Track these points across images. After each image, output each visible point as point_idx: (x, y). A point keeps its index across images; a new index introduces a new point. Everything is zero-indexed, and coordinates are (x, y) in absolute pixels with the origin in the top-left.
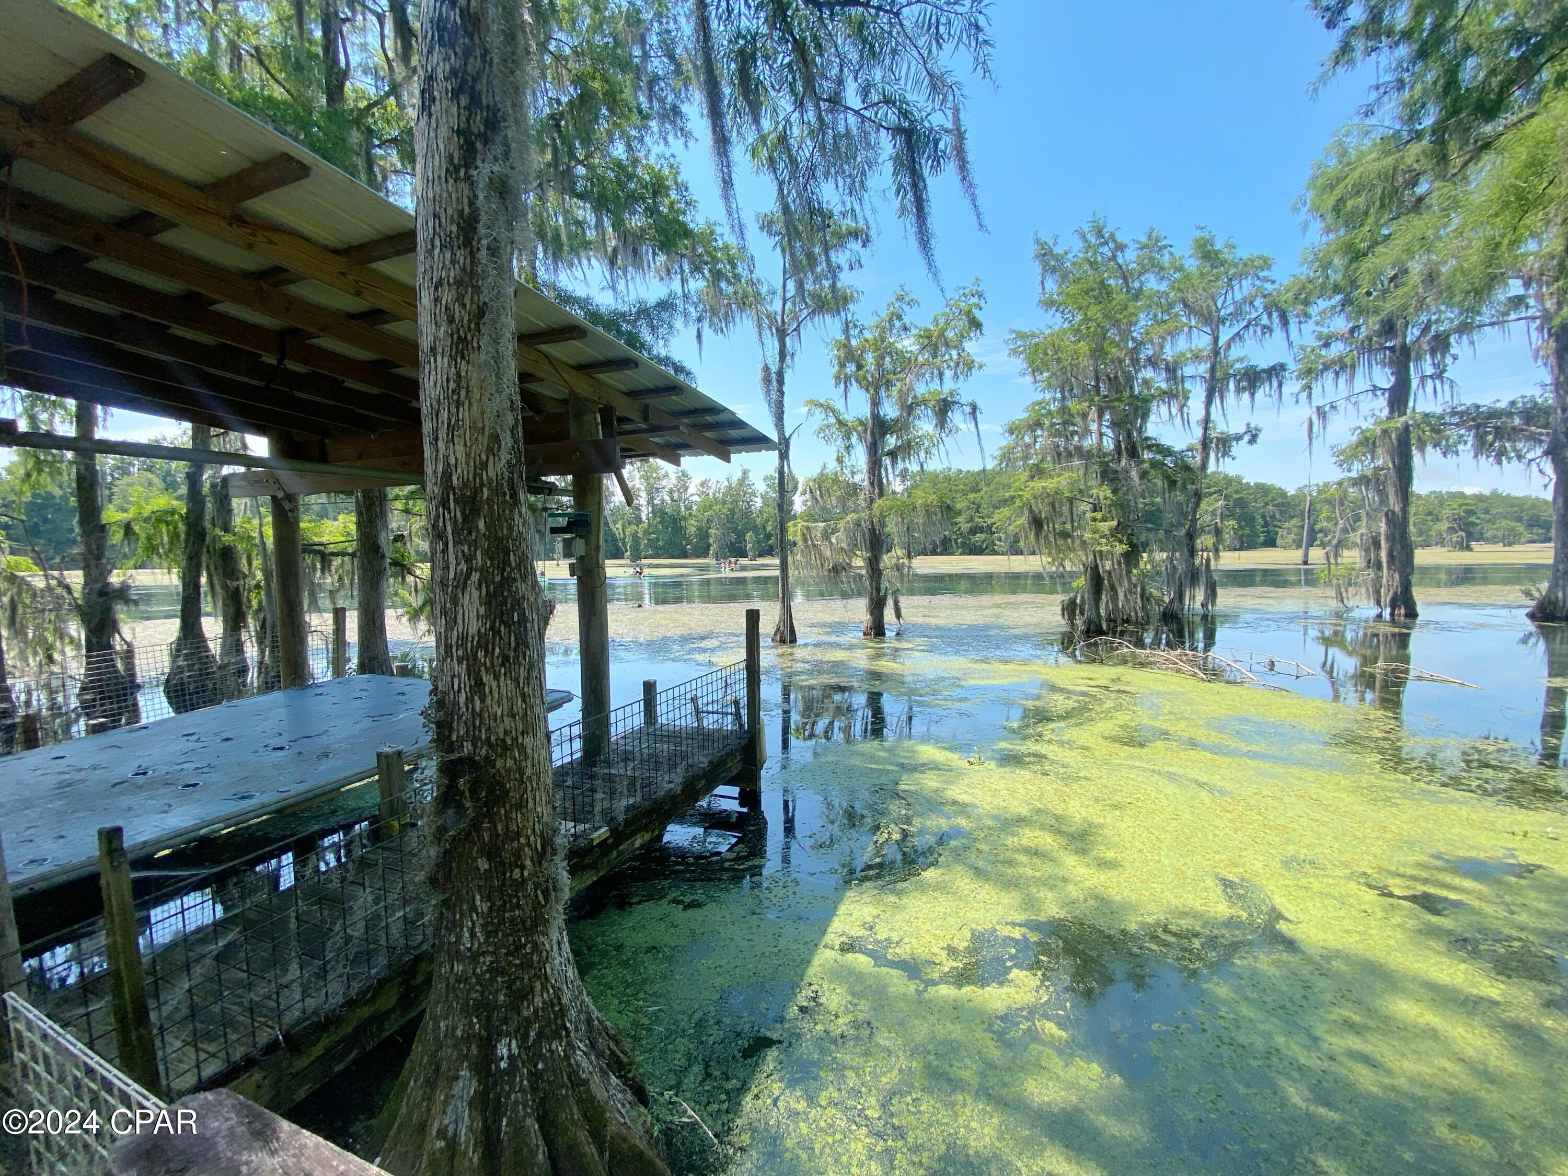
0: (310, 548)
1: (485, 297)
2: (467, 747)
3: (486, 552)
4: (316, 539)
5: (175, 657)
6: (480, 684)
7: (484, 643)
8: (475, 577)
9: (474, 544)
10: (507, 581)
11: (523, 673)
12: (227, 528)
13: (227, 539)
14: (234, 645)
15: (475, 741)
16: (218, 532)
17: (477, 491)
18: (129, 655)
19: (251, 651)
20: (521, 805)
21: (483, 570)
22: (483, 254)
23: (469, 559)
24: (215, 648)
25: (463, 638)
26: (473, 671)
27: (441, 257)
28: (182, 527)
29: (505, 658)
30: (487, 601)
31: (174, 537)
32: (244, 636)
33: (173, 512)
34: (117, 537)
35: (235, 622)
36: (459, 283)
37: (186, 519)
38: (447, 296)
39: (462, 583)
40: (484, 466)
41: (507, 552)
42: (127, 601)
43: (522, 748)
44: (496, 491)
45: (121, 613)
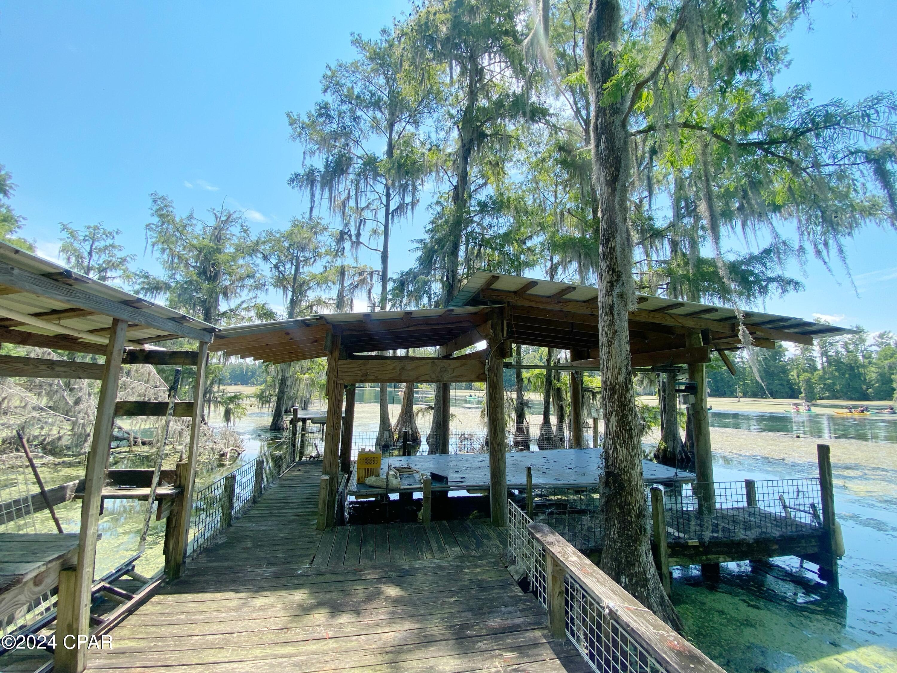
0: (587, 390)
1: (617, 328)
2: (613, 468)
3: (618, 406)
4: (590, 386)
5: (541, 430)
6: (616, 448)
7: (617, 435)
8: (614, 413)
9: (614, 403)
10: (625, 415)
11: (631, 448)
12: (558, 380)
13: (558, 385)
14: (560, 429)
15: (615, 467)
16: (556, 382)
17: (615, 386)
18: (528, 428)
19: (566, 433)
20: (630, 494)
21: (617, 411)
22: (616, 316)
23: (612, 407)
24: (554, 429)
25: (611, 432)
26: (614, 443)
27: (604, 318)
28: (545, 380)
29: (625, 441)
30: (618, 421)
31: (542, 383)
32: (564, 426)
33: (542, 374)
34: (526, 382)
35: (561, 419)
36: (609, 325)
37: (545, 376)
38: (606, 329)
39: (611, 415)
40: (617, 378)
41: (624, 406)
42: (528, 407)
43: (631, 474)
44: (620, 386)
45: (526, 411)
